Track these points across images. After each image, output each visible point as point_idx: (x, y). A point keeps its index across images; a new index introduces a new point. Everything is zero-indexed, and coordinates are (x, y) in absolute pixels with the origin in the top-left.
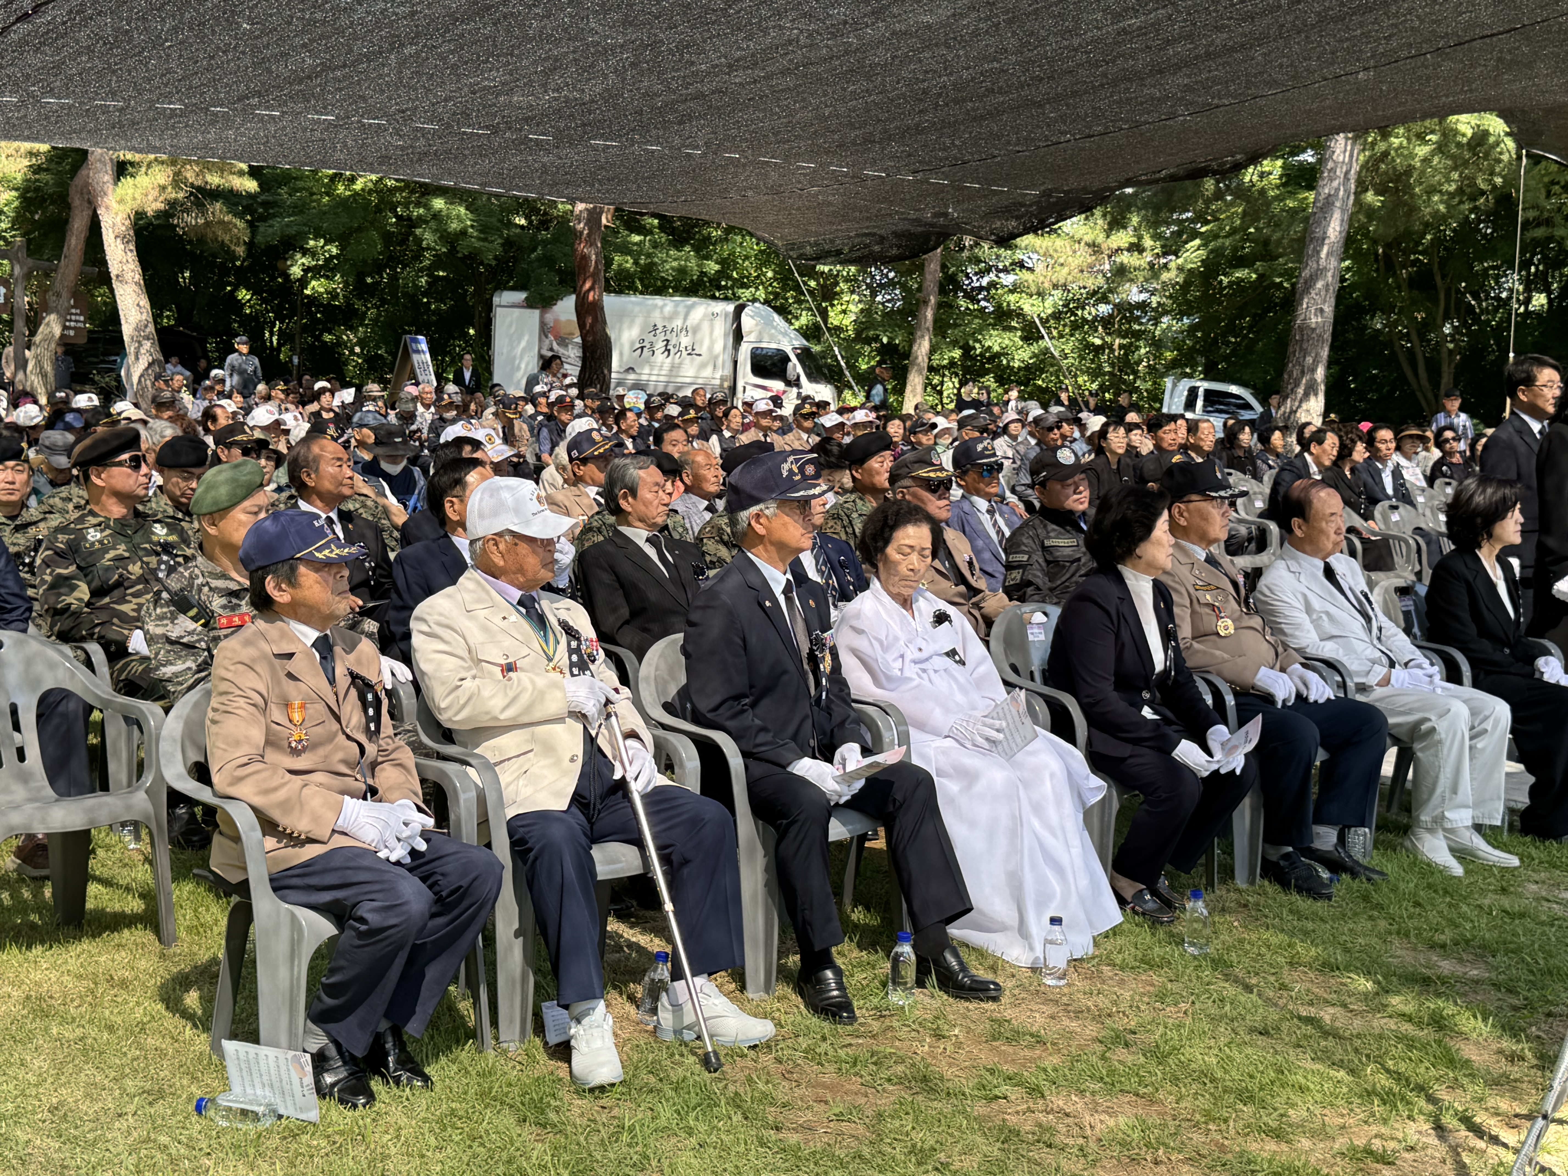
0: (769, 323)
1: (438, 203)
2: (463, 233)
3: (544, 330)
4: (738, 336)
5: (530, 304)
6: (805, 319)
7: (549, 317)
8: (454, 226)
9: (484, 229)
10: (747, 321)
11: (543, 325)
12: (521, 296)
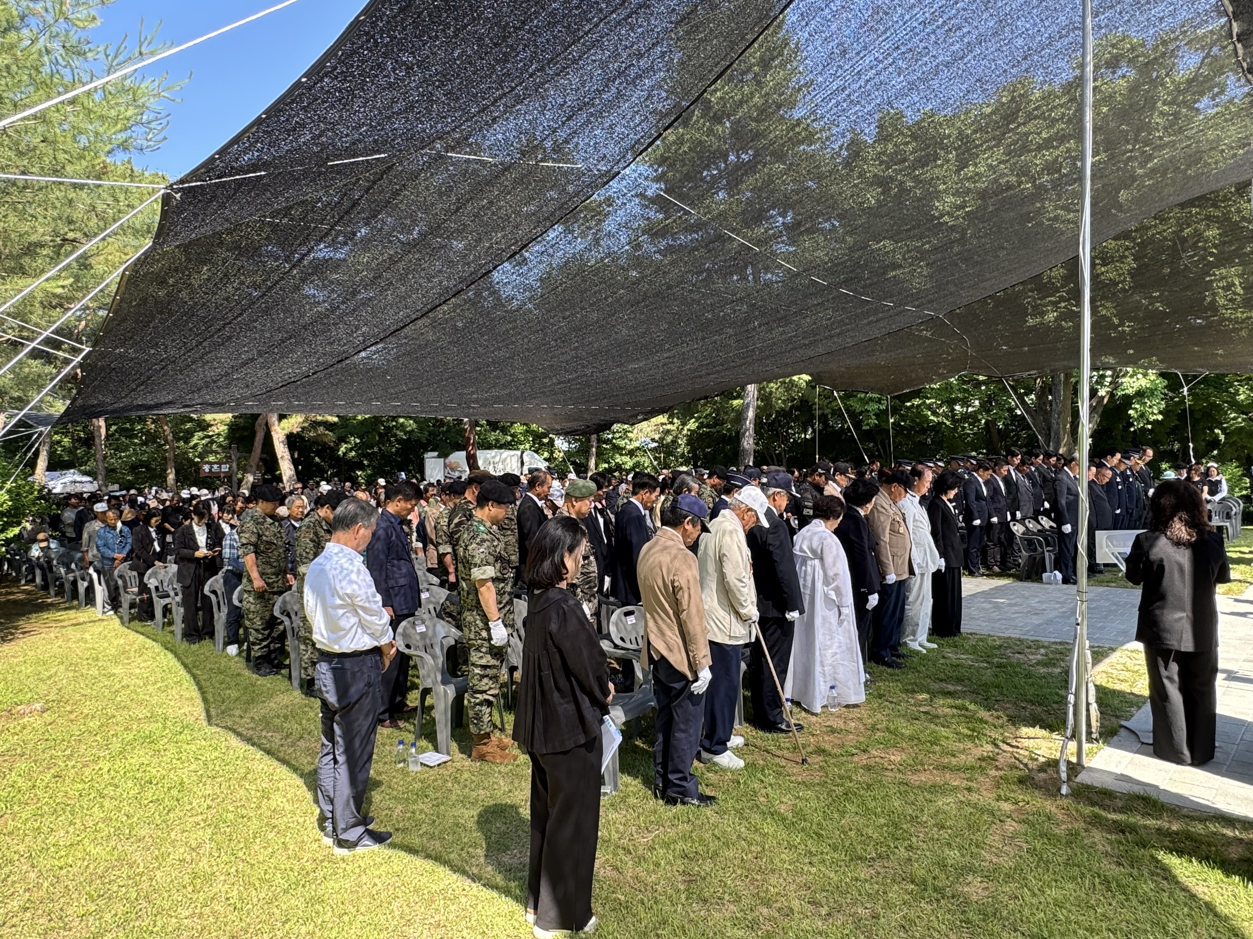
0: (533, 457)
1: (401, 420)
2: (413, 431)
3: (445, 466)
4: (522, 463)
5: (439, 456)
6: (546, 455)
7: (447, 461)
8: (409, 429)
9: (421, 429)
10: (526, 458)
11: (445, 464)
12: (436, 454)
